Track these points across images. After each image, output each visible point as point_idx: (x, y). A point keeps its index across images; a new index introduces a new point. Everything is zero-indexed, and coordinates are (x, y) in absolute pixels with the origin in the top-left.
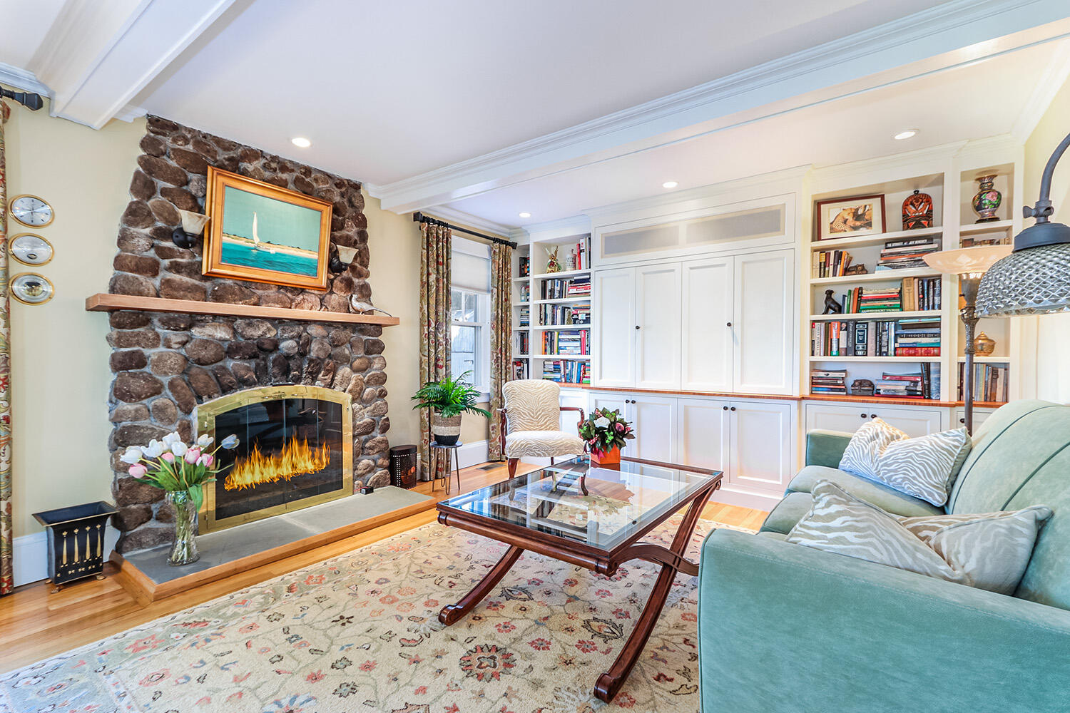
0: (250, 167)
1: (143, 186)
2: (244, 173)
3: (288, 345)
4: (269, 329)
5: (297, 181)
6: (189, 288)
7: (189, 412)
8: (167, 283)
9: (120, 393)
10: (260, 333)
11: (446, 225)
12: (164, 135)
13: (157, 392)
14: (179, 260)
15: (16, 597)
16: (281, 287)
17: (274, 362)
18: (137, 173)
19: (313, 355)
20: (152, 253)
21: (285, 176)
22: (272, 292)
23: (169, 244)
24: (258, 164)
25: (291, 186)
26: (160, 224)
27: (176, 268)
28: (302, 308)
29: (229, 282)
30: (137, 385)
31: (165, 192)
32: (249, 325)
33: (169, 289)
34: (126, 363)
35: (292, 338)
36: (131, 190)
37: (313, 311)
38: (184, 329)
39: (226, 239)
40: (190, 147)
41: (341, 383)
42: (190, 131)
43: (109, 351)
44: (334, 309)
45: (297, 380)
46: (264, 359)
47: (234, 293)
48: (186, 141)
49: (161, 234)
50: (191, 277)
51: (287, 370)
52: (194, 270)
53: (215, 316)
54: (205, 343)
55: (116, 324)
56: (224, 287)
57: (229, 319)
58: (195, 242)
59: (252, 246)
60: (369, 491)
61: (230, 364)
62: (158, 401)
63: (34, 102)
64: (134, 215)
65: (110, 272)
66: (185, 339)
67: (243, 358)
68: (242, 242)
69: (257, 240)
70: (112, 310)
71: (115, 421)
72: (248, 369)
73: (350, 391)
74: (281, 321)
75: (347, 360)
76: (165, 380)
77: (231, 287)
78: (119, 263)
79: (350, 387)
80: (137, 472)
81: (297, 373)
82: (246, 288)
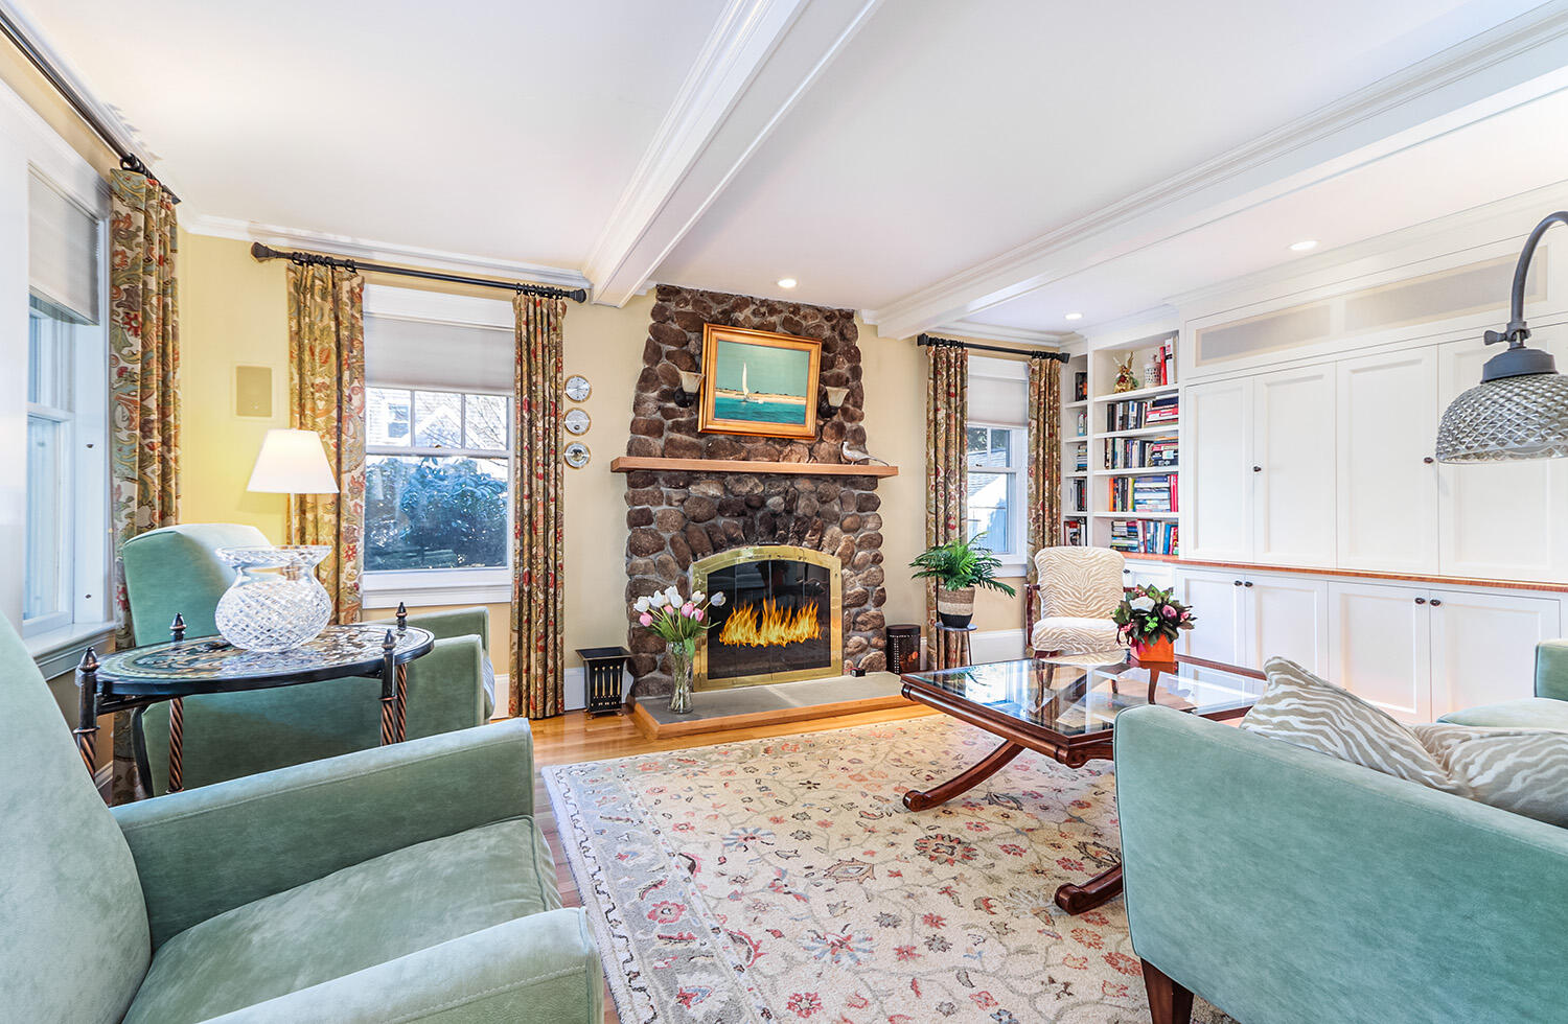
0: (740, 316)
1: (652, 353)
2: (736, 324)
3: (775, 502)
4: (756, 485)
5: (786, 322)
6: (687, 446)
7: (686, 569)
8: (670, 442)
9: (634, 549)
10: (748, 489)
11: (961, 345)
12: (670, 301)
13: (661, 548)
14: (680, 419)
15: (566, 717)
16: (770, 438)
17: (762, 518)
18: (649, 341)
19: (800, 512)
20: (658, 415)
21: (774, 319)
22: (760, 445)
23: (672, 405)
24: (748, 312)
25: (779, 328)
26: (665, 387)
27: (677, 427)
28: (790, 460)
29: (721, 437)
30: (646, 541)
31: (669, 355)
32: (738, 481)
33: (671, 449)
34: (638, 520)
35: (779, 494)
36: (644, 357)
37: (802, 463)
38: (683, 487)
39: (719, 394)
40: (689, 308)
41: (830, 545)
42: (690, 291)
43: (627, 509)
44: (824, 460)
45: (783, 540)
46: (751, 517)
47: (725, 449)
48: (687, 303)
49: (666, 396)
50: (689, 435)
51: (773, 530)
52: (691, 428)
53: (708, 473)
54: (700, 500)
55: (632, 485)
56: (717, 444)
57: (721, 476)
58: (691, 401)
59: (742, 397)
60: (860, 673)
61: (721, 521)
62: (662, 556)
63: (580, 296)
64: (646, 381)
65: (628, 436)
66: (683, 497)
67: (732, 516)
68: (732, 395)
69: (746, 391)
70: (629, 471)
71: (630, 574)
72: (736, 527)
73: (839, 555)
74: (768, 475)
75: (836, 519)
76: (667, 536)
77: (722, 442)
78: (634, 427)
79: (839, 550)
80: (646, 620)
81: (782, 532)
82: (737, 444)
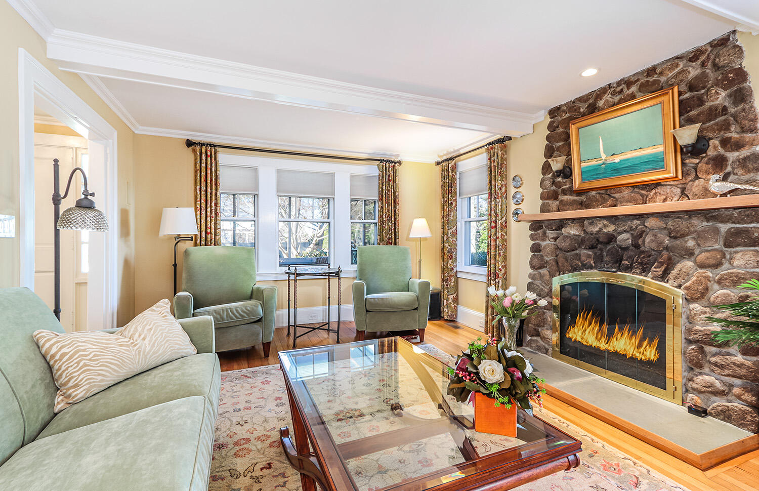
0: (601, 103)
1: (548, 151)
2: (600, 109)
3: (625, 239)
4: (605, 226)
5: (641, 87)
6: (571, 203)
7: (552, 280)
8: (561, 202)
10: (597, 229)
12: (556, 116)
13: (543, 266)
14: (564, 187)
16: (634, 186)
17: (609, 250)
18: (546, 146)
19: (647, 246)
20: (554, 188)
21: (631, 89)
22: (628, 193)
23: (560, 179)
24: (608, 95)
25: (637, 94)
27: (564, 192)
28: (655, 202)
29: (593, 193)
31: (558, 149)
32: (591, 224)
33: (561, 206)
34: (536, 249)
35: (626, 231)
36: (544, 156)
37: (668, 202)
38: (556, 230)
39: (583, 165)
40: (567, 115)
41: (676, 278)
42: (565, 105)
43: (531, 242)
45: (628, 269)
46: (601, 250)
47: (597, 200)
48: (565, 112)
49: (556, 175)
50: (572, 196)
51: (618, 261)
52: (571, 191)
53: (573, 220)
54: (566, 237)
57: (580, 221)
59: (601, 162)
61: (582, 252)
62: (544, 271)
64: (545, 169)
65: (540, 201)
67: (585, 249)
68: (594, 163)
69: (604, 156)
71: (531, 279)
72: (589, 256)
73: (687, 288)
75: (690, 254)
76: (547, 259)
77: (594, 196)
79: (687, 284)
81: (626, 262)
82: (607, 194)
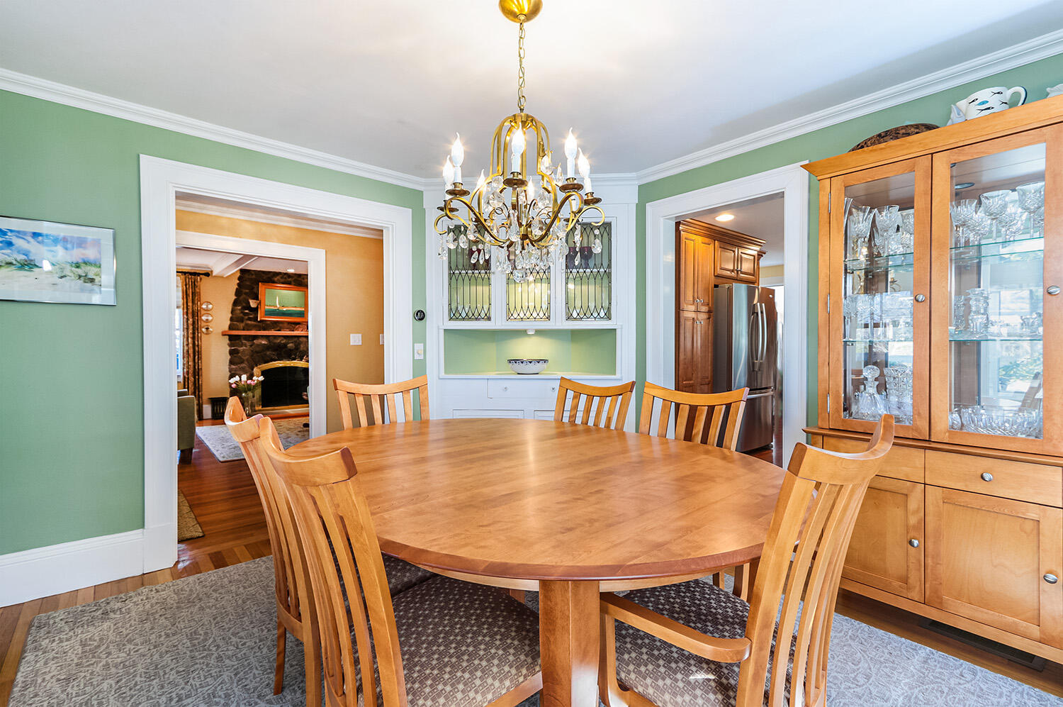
0: (276, 279)
1: (238, 293)
2: (274, 282)
4: (282, 340)
5: (295, 281)
6: (253, 326)
7: (253, 370)
8: (247, 324)
9: (231, 362)
10: (279, 341)
12: (245, 274)
13: (242, 362)
14: (250, 317)
15: (204, 421)
16: (289, 323)
17: (285, 352)
18: (237, 289)
19: (301, 349)
20: (241, 315)
21: (290, 279)
22: (286, 325)
23: (246, 312)
24: (278, 277)
25: (293, 283)
26: (244, 305)
27: (250, 319)
28: (298, 331)
29: (268, 322)
30: (236, 360)
31: (246, 294)
32: (275, 338)
33: (247, 328)
34: (234, 353)
35: (292, 343)
36: (236, 292)
37: (303, 332)
38: (251, 341)
39: (266, 307)
40: (254, 277)
42: (254, 271)
43: (229, 348)
45: (294, 359)
46: (280, 351)
47: (270, 327)
48: (252, 275)
49: (244, 308)
50: (254, 322)
51: (290, 356)
52: (255, 320)
53: (262, 336)
54: (258, 345)
55: (230, 340)
56: (267, 324)
57: (267, 337)
58: (256, 310)
59: (277, 309)
61: (268, 353)
62: (243, 365)
63: (207, 274)
64: (235, 303)
65: (229, 322)
66: (252, 345)
67: (272, 351)
68: (273, 308)
69: (278, 306)
70: (229, 335)
71: (230, 371)
72: (274, 355)
74: (287, 336)
76: (245, 358)
77: (269, 324)
78: (231, 319)
80: (234, 386)
81: (294, 356)
82: (275, 325)
